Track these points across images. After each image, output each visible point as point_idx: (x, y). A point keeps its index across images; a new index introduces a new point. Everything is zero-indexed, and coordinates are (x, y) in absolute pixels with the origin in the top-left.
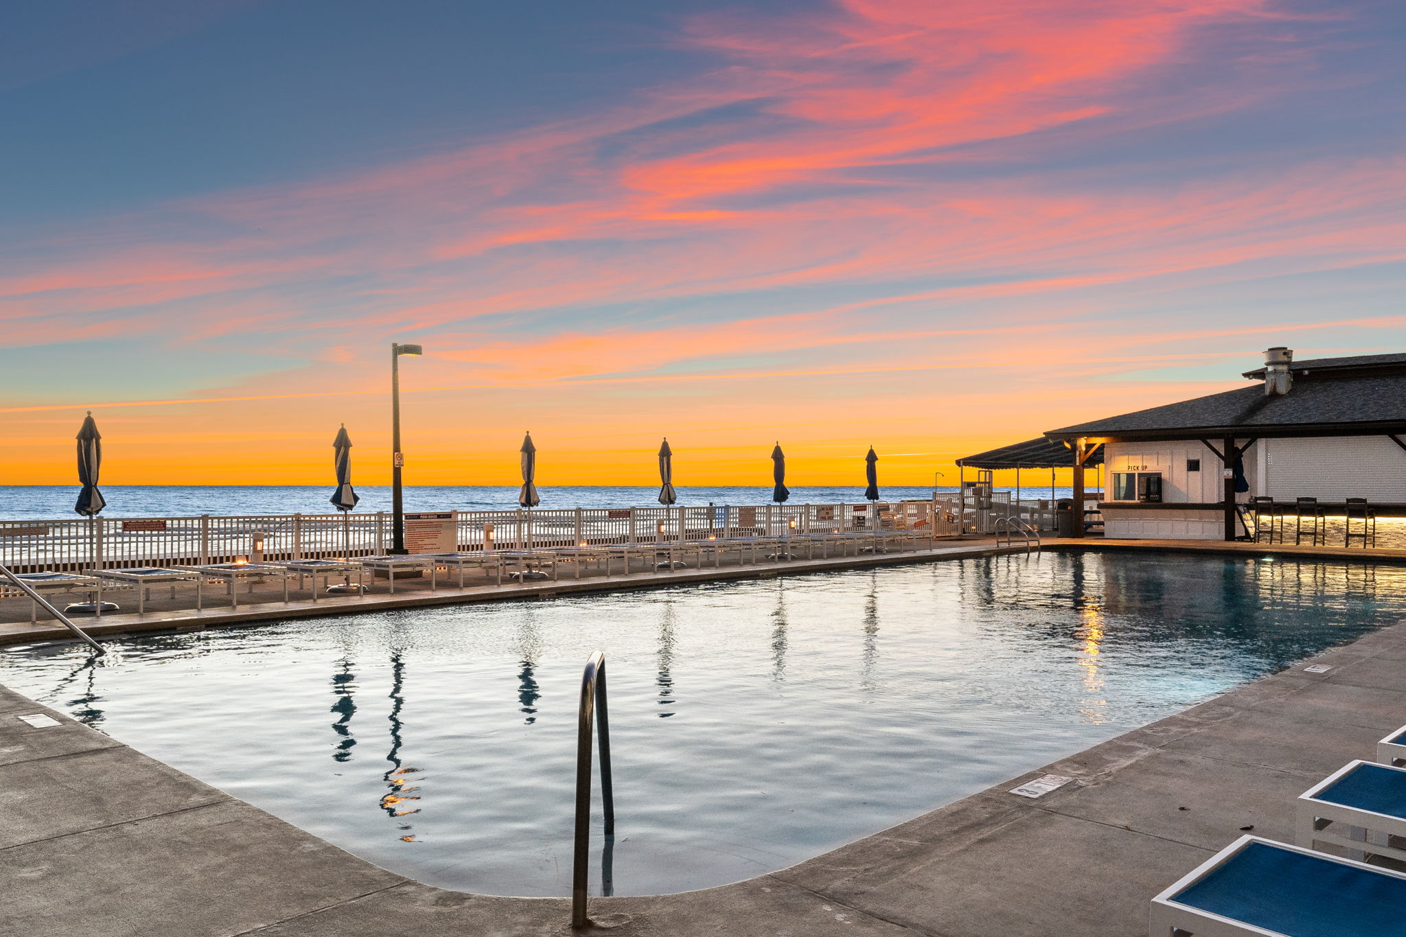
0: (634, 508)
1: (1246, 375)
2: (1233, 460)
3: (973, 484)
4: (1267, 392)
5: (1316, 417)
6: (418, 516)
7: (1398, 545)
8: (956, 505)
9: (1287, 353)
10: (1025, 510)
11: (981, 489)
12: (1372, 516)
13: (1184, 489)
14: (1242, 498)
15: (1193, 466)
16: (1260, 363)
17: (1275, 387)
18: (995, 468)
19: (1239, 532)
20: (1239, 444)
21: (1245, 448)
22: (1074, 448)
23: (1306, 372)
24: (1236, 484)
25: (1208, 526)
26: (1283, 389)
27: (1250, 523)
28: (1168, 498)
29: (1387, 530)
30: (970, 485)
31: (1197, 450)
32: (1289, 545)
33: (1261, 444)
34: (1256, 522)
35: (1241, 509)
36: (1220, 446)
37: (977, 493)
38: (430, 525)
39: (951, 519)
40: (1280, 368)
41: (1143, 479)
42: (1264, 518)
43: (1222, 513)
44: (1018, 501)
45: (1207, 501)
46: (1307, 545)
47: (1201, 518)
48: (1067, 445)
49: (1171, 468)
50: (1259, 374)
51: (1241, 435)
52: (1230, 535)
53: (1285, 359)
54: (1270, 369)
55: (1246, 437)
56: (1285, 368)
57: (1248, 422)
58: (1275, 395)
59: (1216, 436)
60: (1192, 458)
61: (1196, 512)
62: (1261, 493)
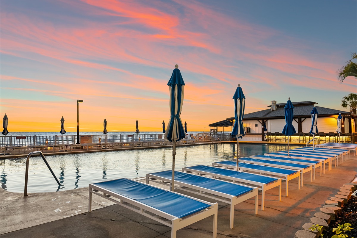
0: (133, 135)
1: (268, 106)
2: (264, 124)
3: (213, 130)
4: (272, 110)
5: (279, 115)
6: (83, 136)
7: (295, 142)
8: (209, 134)
9: (275, 101)
10: (225, 135)
11: (215, 131)
12: (290, 136)
13: (255, 131)
14: (266, 132)
15: (256, 126)
16: (270, 104)
17: (273, 109)
18: (218, 126)
19: (265, 140)
20: (265, 121)
21: (266, 122)
22: (233, 122)
23: (280, 106)
24: (264, 129)
25: (259, 138)
26: (274, 109)
27: (267, 137)
28: (252, 132)
29: (293, 139)
30: (212, 130)
31: (257, 122)
32: (274, 142)
33: (269, 121)
34: (268, 137)
35: (265, 135)
36: (261, 121)
37: (214, 131)
38: (86, 138)
39: (208, 137)
40: (274, 105)
41: (247, 128)
42: (269, 136)
43: (262, 135)
44: (224, 133)
45: (259, 133)
46: (278, 142)
47: (258, 136)
48: (231, 121)
49: (252, 126)
50: (270, 106)
51: (265, 119)
52: (263, 140)
53: (275, 103)
54: (272, 105)
55: (266, 119)
56: (275, 105)
57: (266, 116)
58: (273, 110)
59: (260, 119)
60: (256, 124)
61: (257, 135)
62: (269, 131)
